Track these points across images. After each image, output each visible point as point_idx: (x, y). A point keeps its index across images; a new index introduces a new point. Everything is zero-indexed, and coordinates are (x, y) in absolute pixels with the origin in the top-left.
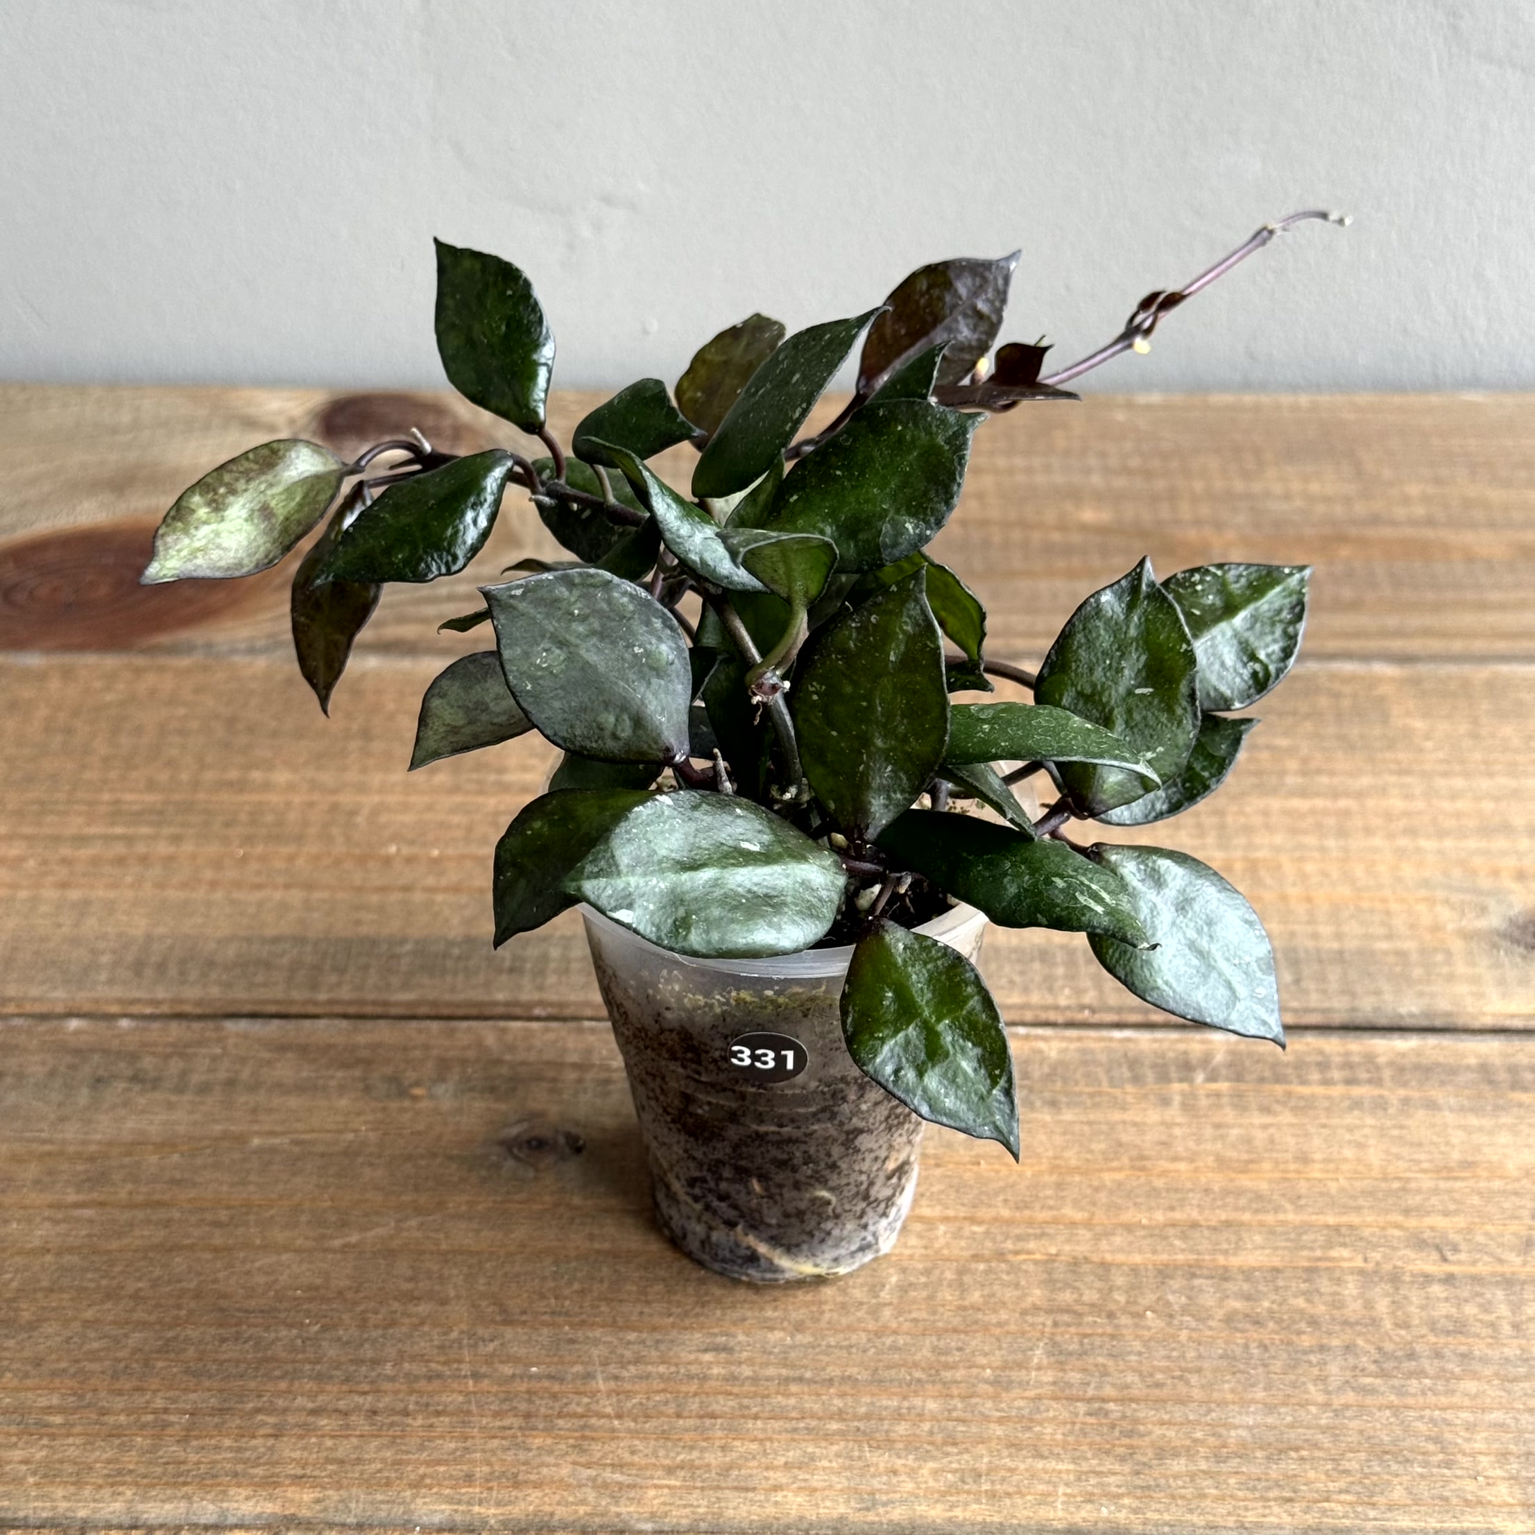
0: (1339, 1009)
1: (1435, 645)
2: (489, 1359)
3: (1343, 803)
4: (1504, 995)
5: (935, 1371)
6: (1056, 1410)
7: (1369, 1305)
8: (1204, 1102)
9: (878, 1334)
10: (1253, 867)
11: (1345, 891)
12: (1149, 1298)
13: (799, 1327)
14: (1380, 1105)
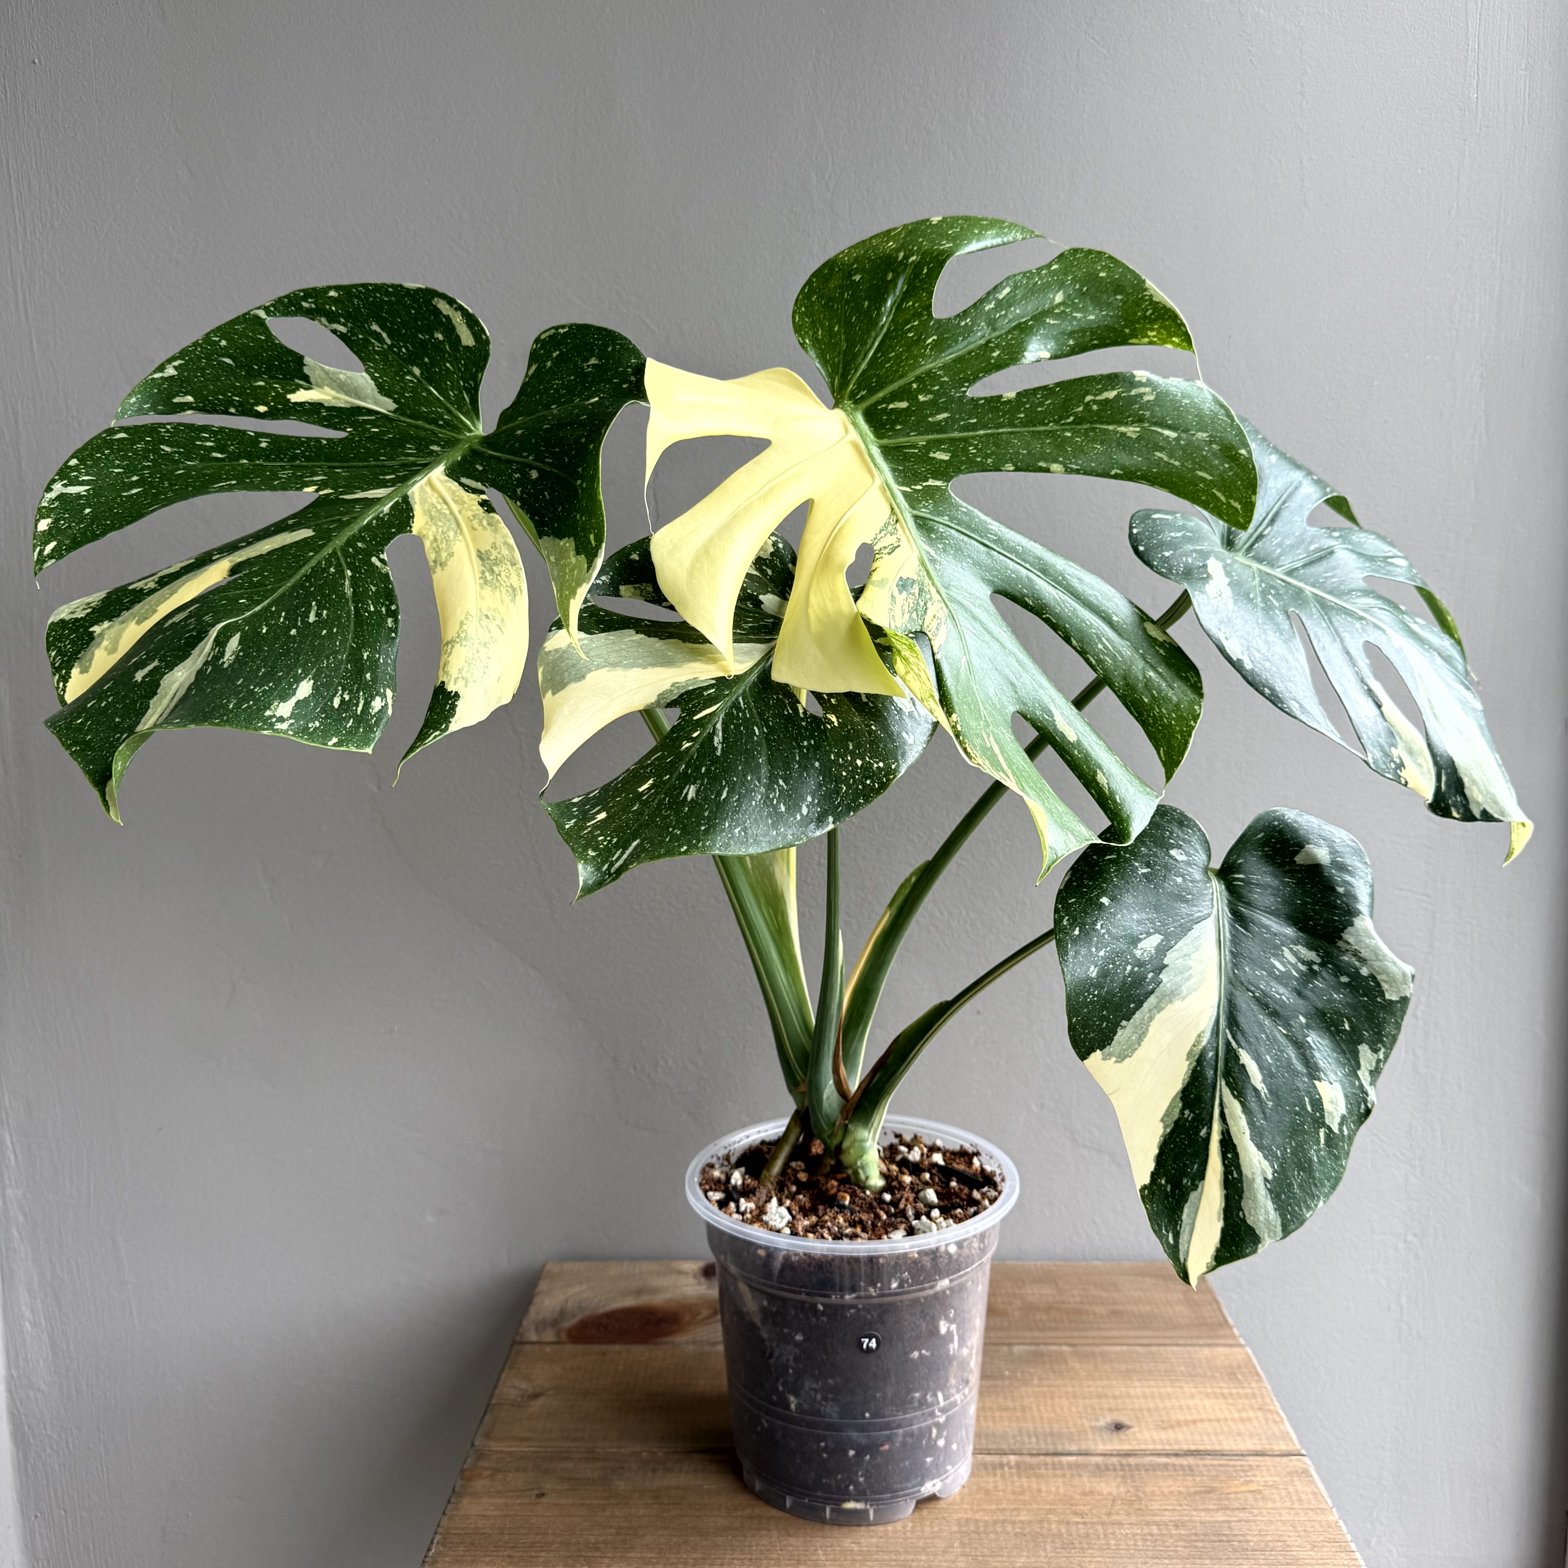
0: (1051, 1448)
1: (1083, 1341)
2: (785, 1546)
3: (1053, 1389)
4: (1104, 1444)
5: (924, 1549)
6: (962, 1558)
7: (1059, 1530)
8: (1007, 1475)
9: (906, 1539)
10: (1023, 1409)
11: (1052, 1415)
12: (990, 1529)
13: (881, 1537)
14: (1064, 1476)
